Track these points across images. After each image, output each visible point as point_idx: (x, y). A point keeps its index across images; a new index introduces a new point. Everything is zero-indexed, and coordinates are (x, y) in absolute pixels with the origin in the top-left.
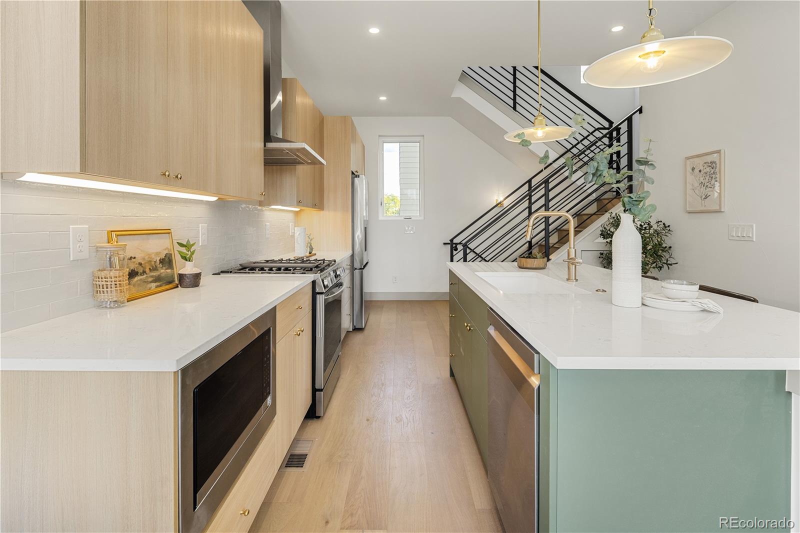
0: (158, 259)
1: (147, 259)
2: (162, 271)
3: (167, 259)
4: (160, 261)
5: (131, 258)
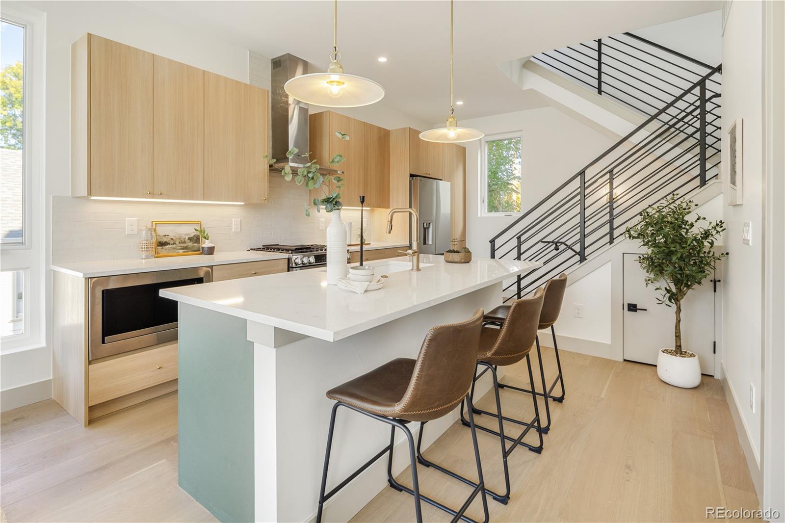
0: (187, 237)
1: (178, 236)
2: (189, 244)
3: (195, 238)
4: (189, 239)
5: (165, 235)
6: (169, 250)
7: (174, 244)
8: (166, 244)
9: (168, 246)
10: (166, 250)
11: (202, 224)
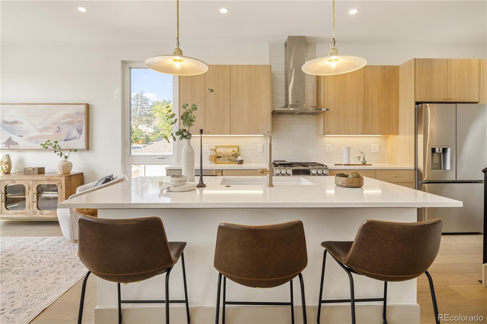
0: (231, 154)
1: (226, 153)
2: (232, 158)
3: (235, 155)
4: (232, 155)
5: (220, 153)
6: (222, 160)
7: (224, 157)
8: (220, 157)
9: (221, 159)
10: (220, 160)
11: (239, 147)
